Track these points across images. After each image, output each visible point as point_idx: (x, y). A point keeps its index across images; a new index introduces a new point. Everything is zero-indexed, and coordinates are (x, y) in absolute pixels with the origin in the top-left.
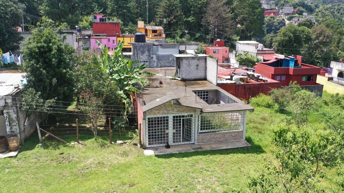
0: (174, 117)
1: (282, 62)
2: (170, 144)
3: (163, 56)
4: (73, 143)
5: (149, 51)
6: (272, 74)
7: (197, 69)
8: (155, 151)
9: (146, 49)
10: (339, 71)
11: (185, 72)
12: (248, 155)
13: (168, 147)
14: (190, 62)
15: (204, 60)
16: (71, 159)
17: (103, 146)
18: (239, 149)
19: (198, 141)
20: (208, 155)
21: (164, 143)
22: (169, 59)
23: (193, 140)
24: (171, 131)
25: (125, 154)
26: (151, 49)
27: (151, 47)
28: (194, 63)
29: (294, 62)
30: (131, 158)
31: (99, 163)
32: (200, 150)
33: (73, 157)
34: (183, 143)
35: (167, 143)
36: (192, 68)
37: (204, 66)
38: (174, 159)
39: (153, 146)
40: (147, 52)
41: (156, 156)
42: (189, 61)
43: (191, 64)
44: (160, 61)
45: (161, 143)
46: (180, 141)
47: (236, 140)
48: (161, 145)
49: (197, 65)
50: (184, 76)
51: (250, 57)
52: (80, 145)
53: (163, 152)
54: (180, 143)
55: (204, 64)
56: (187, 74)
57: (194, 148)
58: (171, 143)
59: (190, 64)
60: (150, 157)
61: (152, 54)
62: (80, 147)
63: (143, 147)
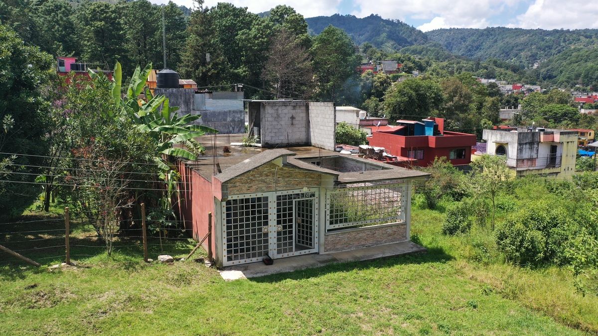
0: (279, 198)
1: (414, 129)
2: (271, 255)
3: (214, 114)
4: (55, 265)
5: (187, 103)
6: (402, 148)
7: (292, 124)
8: (245, 272)
9: (181, 100)
10: (498, 145)
11: (269, 130)
13: (269, 262)
14: (280, 112)
15: (304, 108)
16: (58, 296)
17: (130, 266)
18: (407, 256)
19: (325, 248)
20: (354, 271)
21: (260, 255)
22: (225, 120)
23: (316, 246)
24: (273, 228)
25: (183, 279)
26: (192, 100)
27: (191, 97)
28: (286, 114)
29: (432, 129)
30: (197, 288)
31: (130, 299)
32: (335, 263)
33: (64, 291)
34: (297, 253)
35: (267, 254)
36: (283, 123)
37: (305, 119)
38: (289, 282)
39: (236, 262)
40: (183, 106)
41: (251, 279)
42: (277, 110)
43: (280, 116)
44: (209, 123)
45: (254, 256)
46: (291, 250)
47: (395, 242)
48: (254, 260)
49: (293, 118)
50: (268, 139)
51: (351, 130)
52: (75, 268)
53: (263, 273)
54: (291, 254)
55: (304, 115)
56: (273, 135)
58: (273, 253)
59: (278, 116)
60: (238, 282)
61: (194, 110)
62: (76, 271)
63: (217, 265)
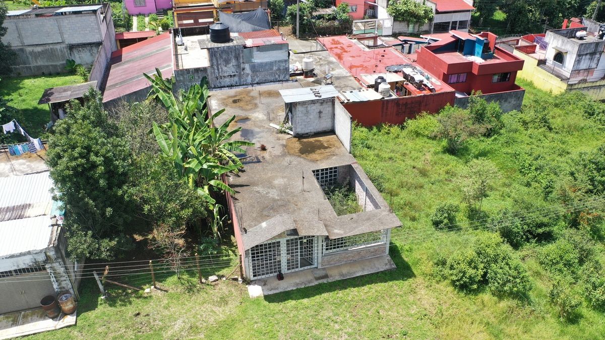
0: (288, 241)
2: (283, 272)
3: (262, 65)
4: (147, 290)
5: (237, 58)
6: (444, 73)
7: (320, 117)
8: (264, 287)
9: (232, 56)
10: (557, 51)
11: (300, 124)
12: (391, 283)
14: (309, 109)
15: (331, 103)
16: (152, 324)
17: (190, 289)
18: (380, 275)
22: (271, 69)
23: (316, 264)
24: (284, 258)
25: (224, 301)
26: (241, 55)
27: (241, 52)
28: (314, 110)
29: (482, 47)
30: (232, 309)
31: (191, 327)
32: (325, 281)
33: (155, 320)
34: (302, 269)
36: (311, 117)
37: (331, 111)
39: (259, 277)
40: (234, 61)
41: (266, 298)
42: (307, 107)
43: (310, 112)
44: (257, 73)
45: (271, 273)
46: (297, 267)
48: (271, 275)
49: (320, 112)
50: (300, 130)
51: (413, 8)
52: (159, 291)
53: (275, 289)
54: (297, 270)
55: (330, 109)
56: (303, 126)
57: (317, 276)
59: (307, 112)
60: (256, 301)
61: (243, 63)
62: (160, 295)
63: (247, 282)
